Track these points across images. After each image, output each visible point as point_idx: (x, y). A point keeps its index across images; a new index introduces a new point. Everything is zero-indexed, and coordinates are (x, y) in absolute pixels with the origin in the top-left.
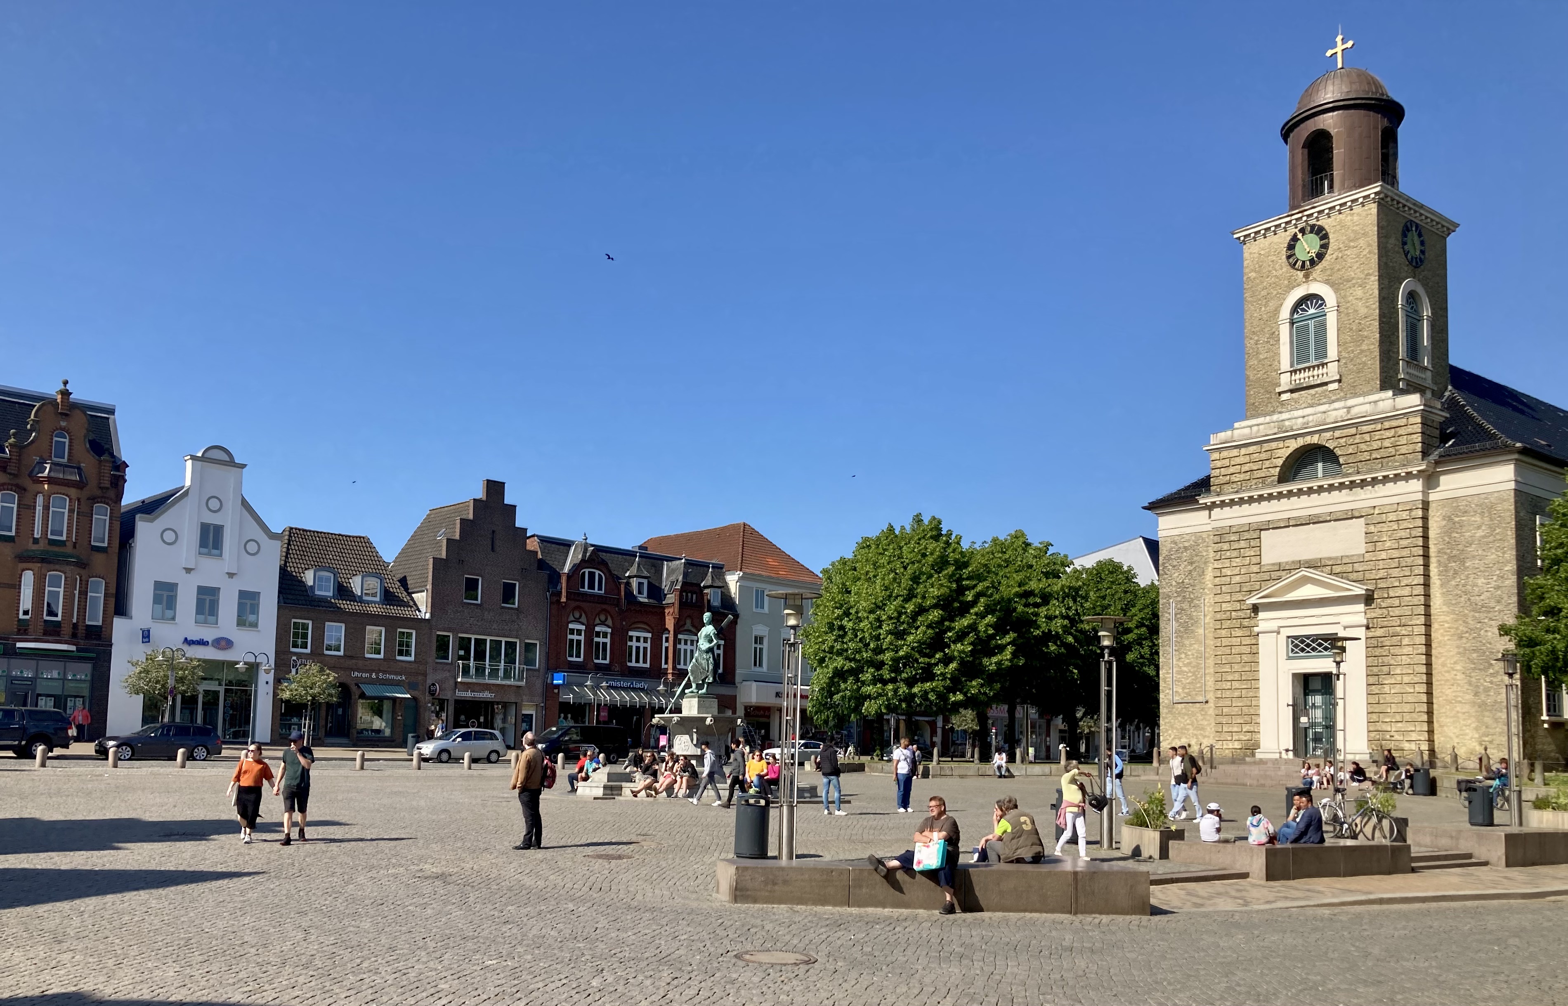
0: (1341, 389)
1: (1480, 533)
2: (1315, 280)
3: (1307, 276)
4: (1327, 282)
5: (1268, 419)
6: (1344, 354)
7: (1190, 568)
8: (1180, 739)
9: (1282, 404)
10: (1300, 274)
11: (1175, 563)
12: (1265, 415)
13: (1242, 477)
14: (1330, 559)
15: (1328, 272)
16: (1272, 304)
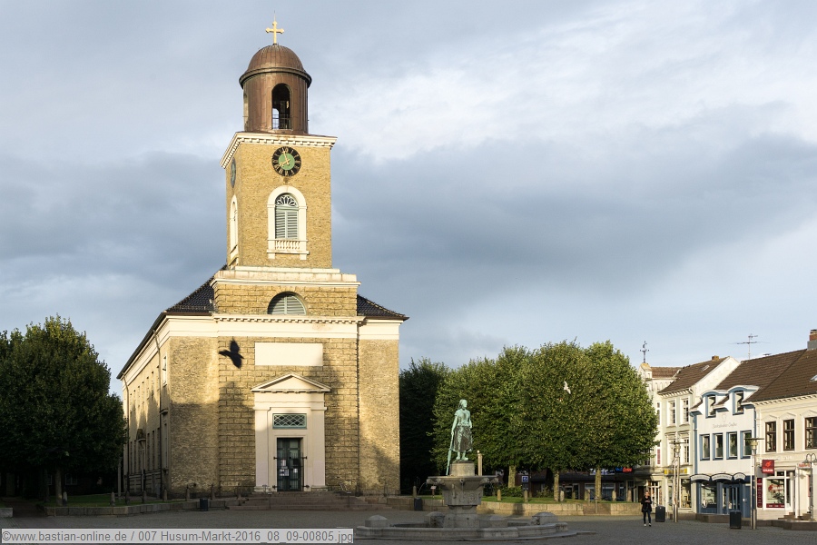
0: (308, 260)
1: (381, 362)
2: (291, 185)
3: (286, 181)
4: (299, 189)
5: (260, 269)
6: (310, 239)
7: (195, 361)
8: (187, 480)
9: (269, 261)
10: (282, 178)
11: (183, 356)
12: (258, 266)
13: (243, 304)
14: (302, 367)
15: (300, 183)
16: (262, 193)
